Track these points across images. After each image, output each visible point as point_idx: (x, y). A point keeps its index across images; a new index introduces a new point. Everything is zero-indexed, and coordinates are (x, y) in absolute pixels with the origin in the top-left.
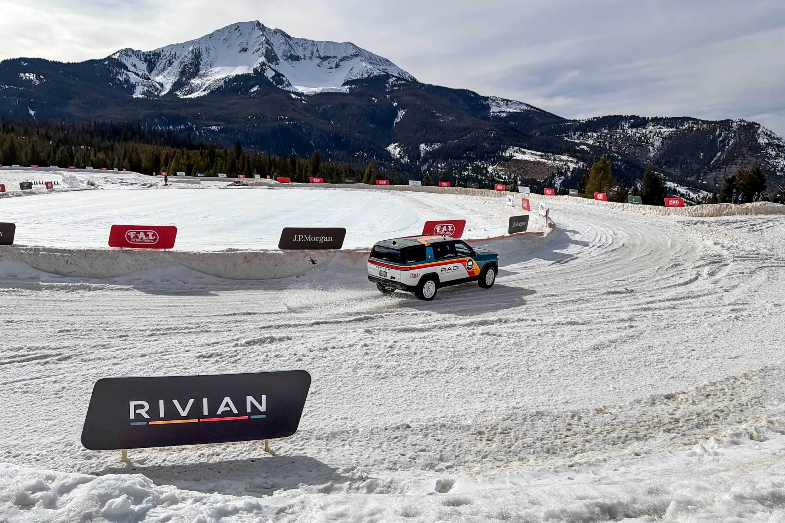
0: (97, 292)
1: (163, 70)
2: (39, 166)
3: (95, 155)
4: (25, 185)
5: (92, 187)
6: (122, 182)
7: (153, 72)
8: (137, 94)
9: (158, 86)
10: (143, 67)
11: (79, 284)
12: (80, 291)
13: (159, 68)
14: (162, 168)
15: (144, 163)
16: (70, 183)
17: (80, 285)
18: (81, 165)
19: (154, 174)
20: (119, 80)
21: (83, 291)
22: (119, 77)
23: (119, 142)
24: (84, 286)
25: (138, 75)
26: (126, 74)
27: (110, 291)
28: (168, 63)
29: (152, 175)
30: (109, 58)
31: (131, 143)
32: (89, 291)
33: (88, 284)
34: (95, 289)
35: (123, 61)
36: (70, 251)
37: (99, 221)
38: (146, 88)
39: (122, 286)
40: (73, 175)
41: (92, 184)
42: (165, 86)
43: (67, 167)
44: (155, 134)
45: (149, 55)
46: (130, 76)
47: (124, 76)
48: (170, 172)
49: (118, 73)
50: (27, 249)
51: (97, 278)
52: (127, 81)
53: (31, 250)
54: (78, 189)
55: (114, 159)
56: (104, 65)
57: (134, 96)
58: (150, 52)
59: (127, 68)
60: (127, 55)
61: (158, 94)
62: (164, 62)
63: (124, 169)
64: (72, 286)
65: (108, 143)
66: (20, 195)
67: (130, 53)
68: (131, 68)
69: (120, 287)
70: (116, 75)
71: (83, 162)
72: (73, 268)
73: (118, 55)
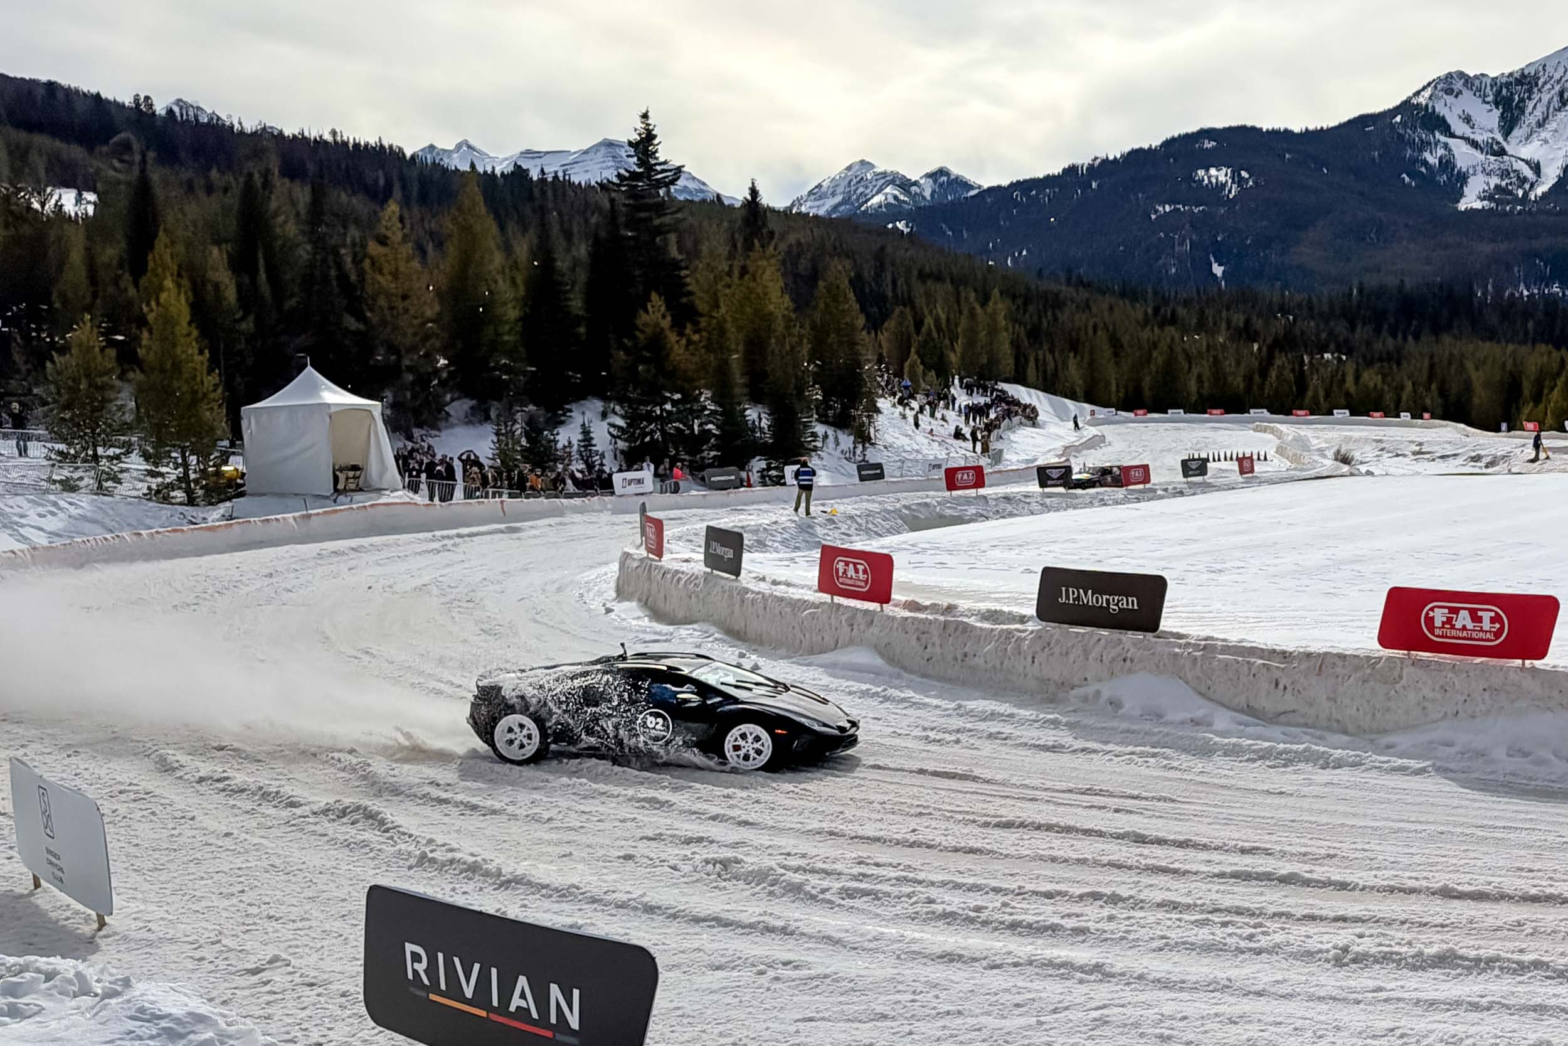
0: (1344, 775)
1: (1541, 124)
2: (1227, 412)
3: (1357, 378)
4: (1194, 465)
5: (1345, 469)
6: (1420, 453)
7: (1516, 132)
8: (1471, 200)
9: (1528, 172)
10: (1488, 119)
11: (1302, 747)
12: (1302, 766)
13: (1531, 118)
14: (1526, 411)
15: (1481, 396)
16: (1295, 459)
17: (1305, 750)
18: (1321, 408)
19: (1504, 426)
20: (1425, 163)
21: (1309, 767)
22: (1427, 155)
23: (1417, 337)
24: (1313, 753)
25: (1474, 144)
26: (1446, 146)
27: (1374, 773)
28: (1556, 103)
29: (1497, 430)
30: (1406, 106)
31: (1447, 339)
32: (1323, 768)
33: (1322, 749)
34: (1339, 764)
35: (1441, 110)
36: (1285, 655)
37: (1357, 567)
38: (1494, 181)
39: (1405, 762)
40: (1302, 433)
41: (1346, 460)
42: (1543, 170)
43: (1288, 413)
44: (1512, 311)
45: (1508, 85)
46: (1455, 152)
47: (1441, 152)
48: (1549, 420)
49: (1425, 145)
50: (1188, 644)
51: (1345, 732)
52: (1447, 164)
53: (1196, 647)
54: (1313, 473)
55: (1402, 388)
56: (1392, 126)
57: (1462, 206)
58: (1511, 74)
59: (1449, 127)
60: (1449, 91)
61: (1526, 194)
62: (1546, 98)
63: (1426, 415)
64: (1285, 752)
65: (1390, 342)
66: (1181, 493)
67: (1458, 85)
68: (1459, 127)
69: (1400, 762)
70: (1421, 151)
71: (1327, 395)
72: (1289, 702)
73: (1427, 94)
